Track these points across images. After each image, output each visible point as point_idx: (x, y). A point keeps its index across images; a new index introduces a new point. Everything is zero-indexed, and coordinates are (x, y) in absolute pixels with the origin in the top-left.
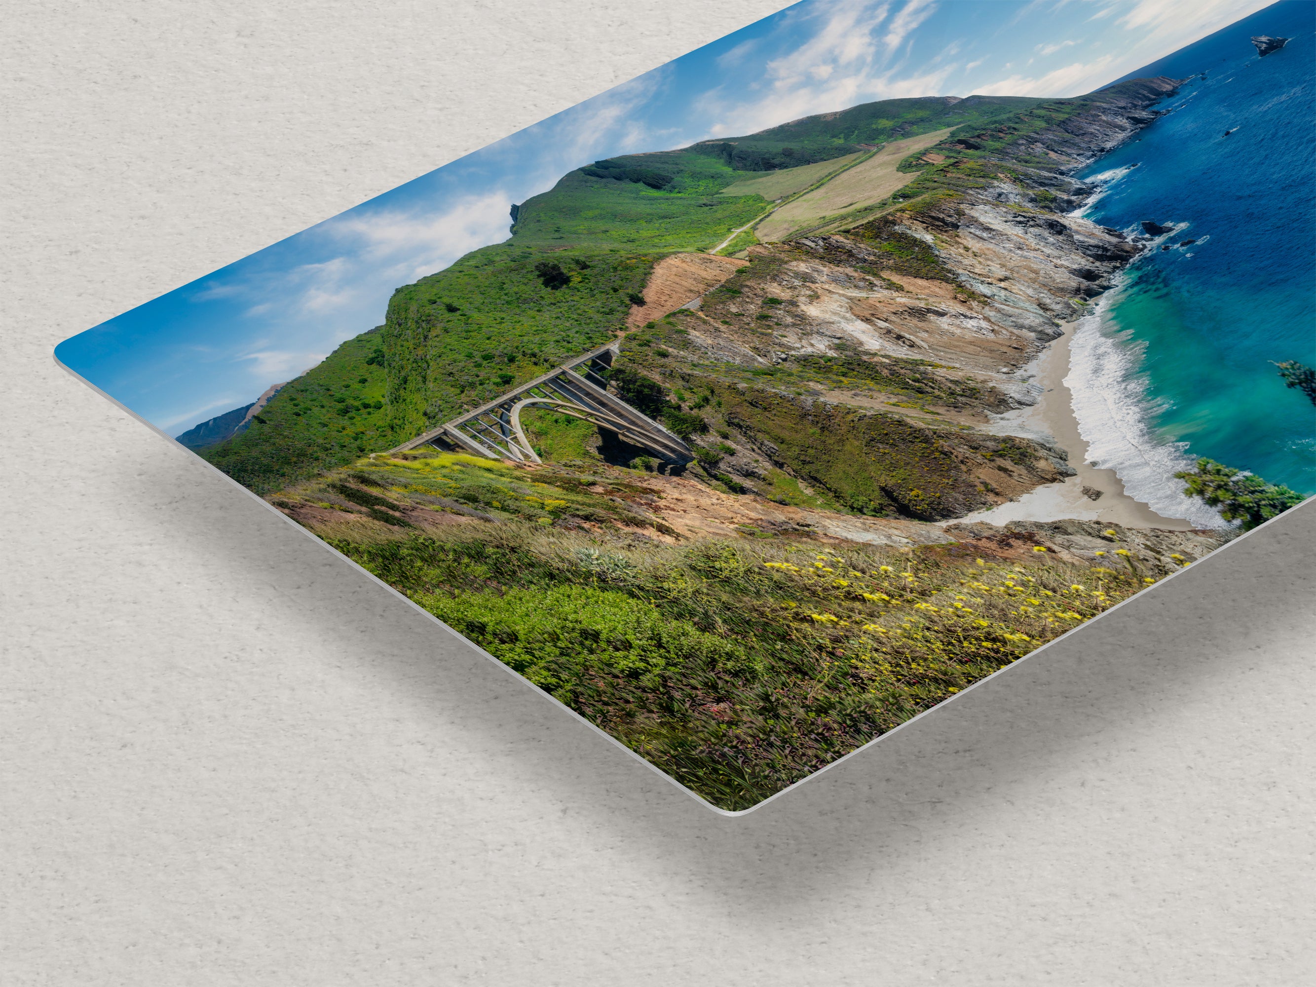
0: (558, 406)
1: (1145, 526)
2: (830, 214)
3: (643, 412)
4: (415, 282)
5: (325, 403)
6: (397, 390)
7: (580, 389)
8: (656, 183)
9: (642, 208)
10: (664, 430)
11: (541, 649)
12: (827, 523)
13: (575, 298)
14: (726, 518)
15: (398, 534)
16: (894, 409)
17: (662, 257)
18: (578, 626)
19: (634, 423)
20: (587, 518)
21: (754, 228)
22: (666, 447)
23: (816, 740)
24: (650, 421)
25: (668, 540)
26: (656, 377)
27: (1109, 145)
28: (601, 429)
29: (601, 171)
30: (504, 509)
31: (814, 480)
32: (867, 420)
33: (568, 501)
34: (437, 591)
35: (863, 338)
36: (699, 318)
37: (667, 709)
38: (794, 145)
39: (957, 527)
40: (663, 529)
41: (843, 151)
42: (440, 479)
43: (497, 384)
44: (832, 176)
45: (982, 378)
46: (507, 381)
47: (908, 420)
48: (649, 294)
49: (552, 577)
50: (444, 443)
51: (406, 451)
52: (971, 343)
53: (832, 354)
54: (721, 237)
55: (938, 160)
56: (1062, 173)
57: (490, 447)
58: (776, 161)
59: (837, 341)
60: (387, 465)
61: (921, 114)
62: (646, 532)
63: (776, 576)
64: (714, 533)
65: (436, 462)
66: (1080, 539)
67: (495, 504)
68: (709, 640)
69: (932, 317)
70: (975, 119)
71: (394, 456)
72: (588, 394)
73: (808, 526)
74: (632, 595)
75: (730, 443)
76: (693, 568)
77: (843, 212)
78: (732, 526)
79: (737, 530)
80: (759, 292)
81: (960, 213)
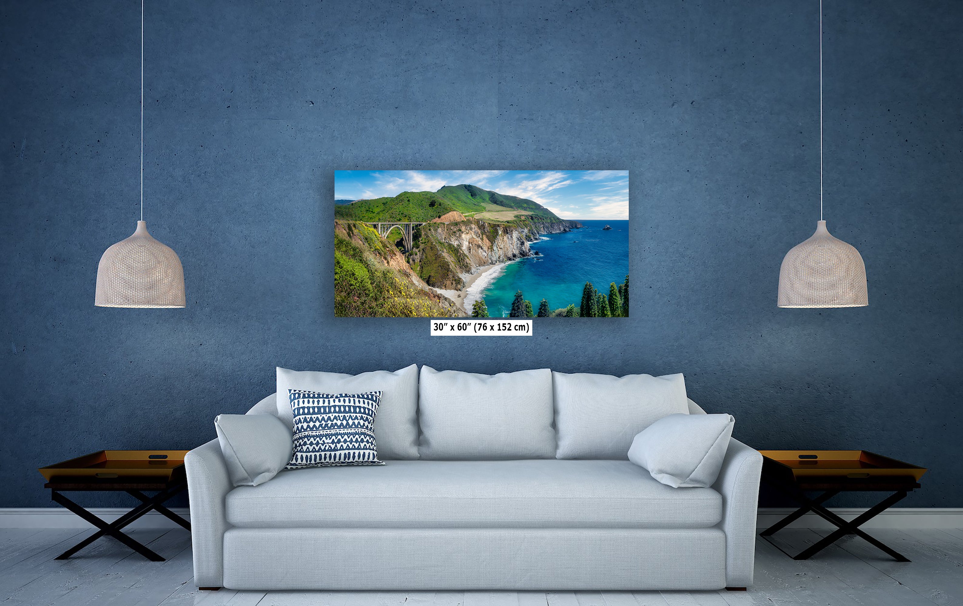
0: (402, 230)
1: (459, 306)
2: (492, 218)
3: (413, 239)
4: (409, 192)
5: (366, 207)
6: (381, 211)
7: (409, 229)
8: (473, 195)
9: (464, 199)
10: (412, 244)
11: (343, 272)
12: (414, 276)
13: (430, 210)
14: (400, 266)
15: (347, 239)
16: (451, 262)
17: (455, 210)
18: (354, 272)
19: (408, 240)
20: (379, 253)
21: (476, 214)
22: (408, 247)
23: (363, 313)
24: (412, 241)
25: (386, 265)
26: (423, 233)
27: (553, 232)
28: (403, 238)
29: (468, 187)
30: (369, 244)
31: (422, 267)
32: (444, 262)
33: (381, 249)
34: (341, 253)
35: (464, 246)
36: (444, 226)
37: (348, 294)
38: (504, 201)
39: (431, 289)
40: (388, 263)
41: (511, 207)
42: (366, 233)
43: (397, 220)
44: (502, 211)
45: (472, 265)
46: (400, 220)
47: (450, 266)
48: (442, 217)
49: (361, 260)
50: (375, 226)
51: (367, 224)
52: (479, 257)
53: (456, 246)
54: (469, 212)
55: (523, 218)
56: (538, 233)
57: (381, 231)
58: (497, 202)
59: (459, 244)
60: (362, 225)
61: (534, 207)
62: (385, 261)
63: (394, 281)
64: (395, 268)
65: (369, 229)
66: (446, 303)
67: (369, 242)
68: (370, 286)
69: (480, 248)
70: (540, 213)
71: (365, 224)
72: (409, 230)
73: (410, 275)
74: (368, 271)
75: (418, 253)
76: (383, 272)
77: (494, 219)
78: (399, 268)
79: (399, 269)
80: (460, 227)
81: (512, 231)
